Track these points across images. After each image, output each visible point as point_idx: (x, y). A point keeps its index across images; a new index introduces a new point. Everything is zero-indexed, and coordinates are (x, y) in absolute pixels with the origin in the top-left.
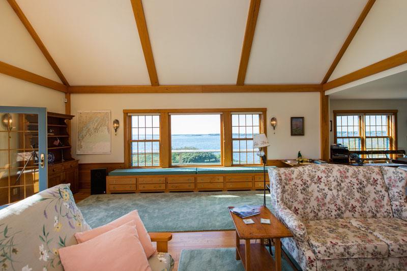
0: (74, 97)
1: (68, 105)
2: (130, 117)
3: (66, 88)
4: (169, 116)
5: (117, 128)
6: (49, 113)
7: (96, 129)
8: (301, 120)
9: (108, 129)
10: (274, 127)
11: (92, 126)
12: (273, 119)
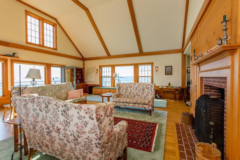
0: (86, 62)
1: (84, 64)
2: (102, 68)
3: (83, 59)
4: (114, 67)
5: (97, 72)
6: (76, 68)
7: (91, 73)
8: (171, 67)
9: (95, 72)
10: (157, 71)
11: (90, 72)
12: (156, 67)
